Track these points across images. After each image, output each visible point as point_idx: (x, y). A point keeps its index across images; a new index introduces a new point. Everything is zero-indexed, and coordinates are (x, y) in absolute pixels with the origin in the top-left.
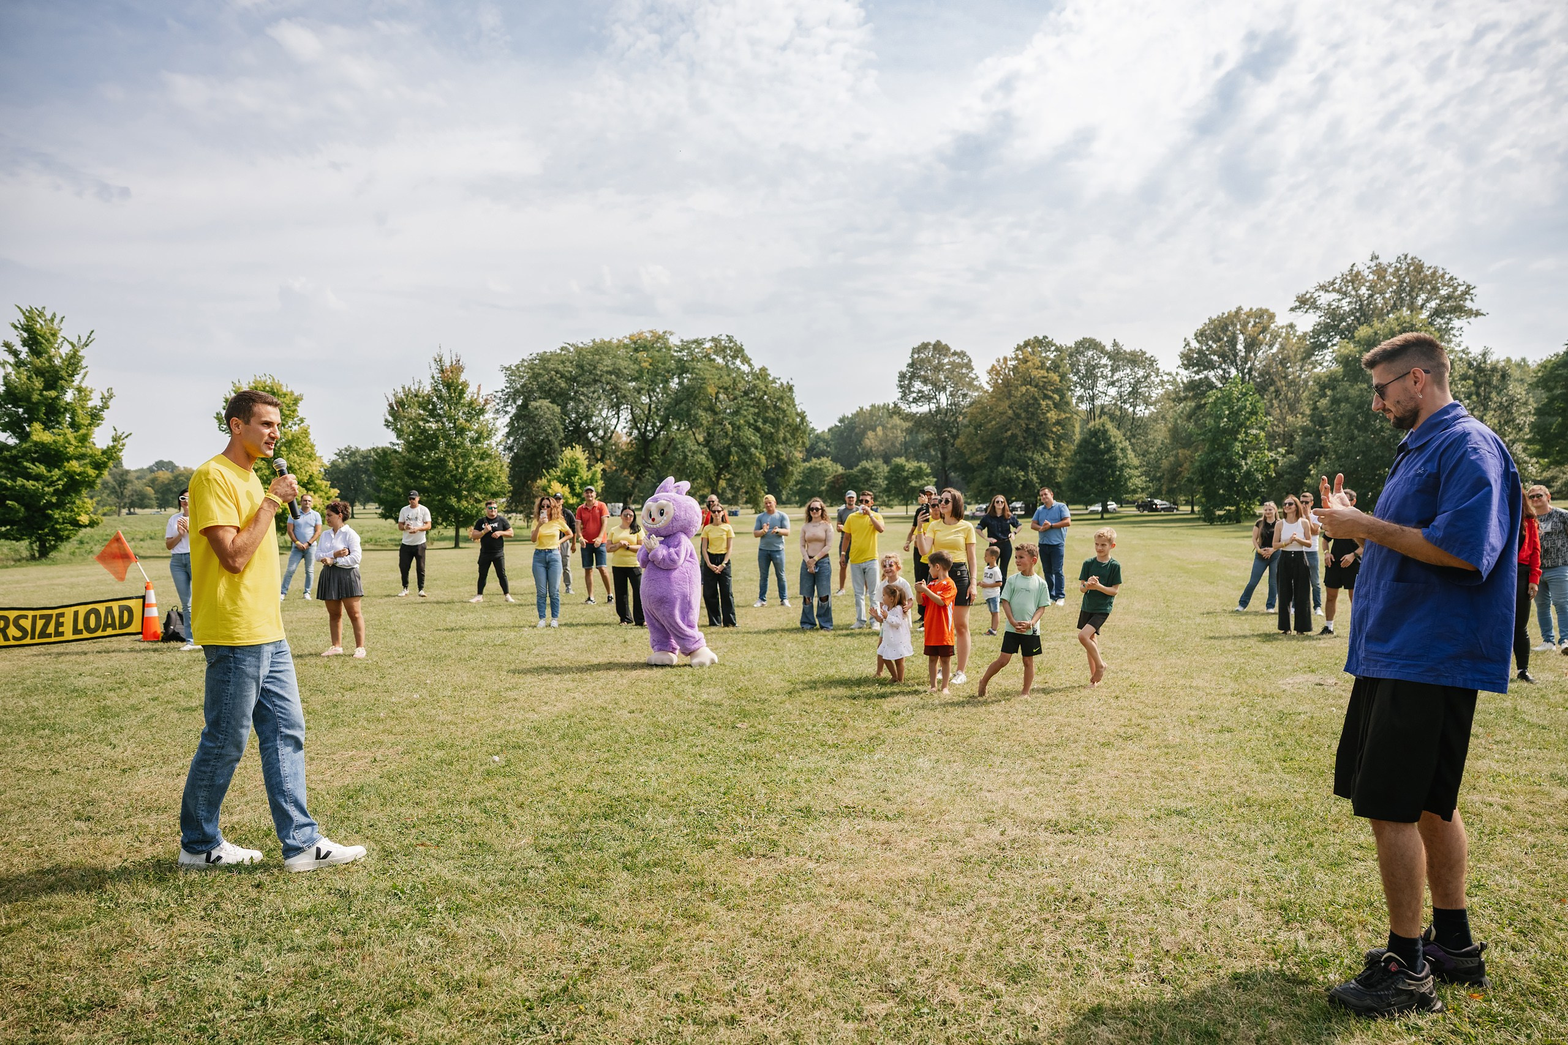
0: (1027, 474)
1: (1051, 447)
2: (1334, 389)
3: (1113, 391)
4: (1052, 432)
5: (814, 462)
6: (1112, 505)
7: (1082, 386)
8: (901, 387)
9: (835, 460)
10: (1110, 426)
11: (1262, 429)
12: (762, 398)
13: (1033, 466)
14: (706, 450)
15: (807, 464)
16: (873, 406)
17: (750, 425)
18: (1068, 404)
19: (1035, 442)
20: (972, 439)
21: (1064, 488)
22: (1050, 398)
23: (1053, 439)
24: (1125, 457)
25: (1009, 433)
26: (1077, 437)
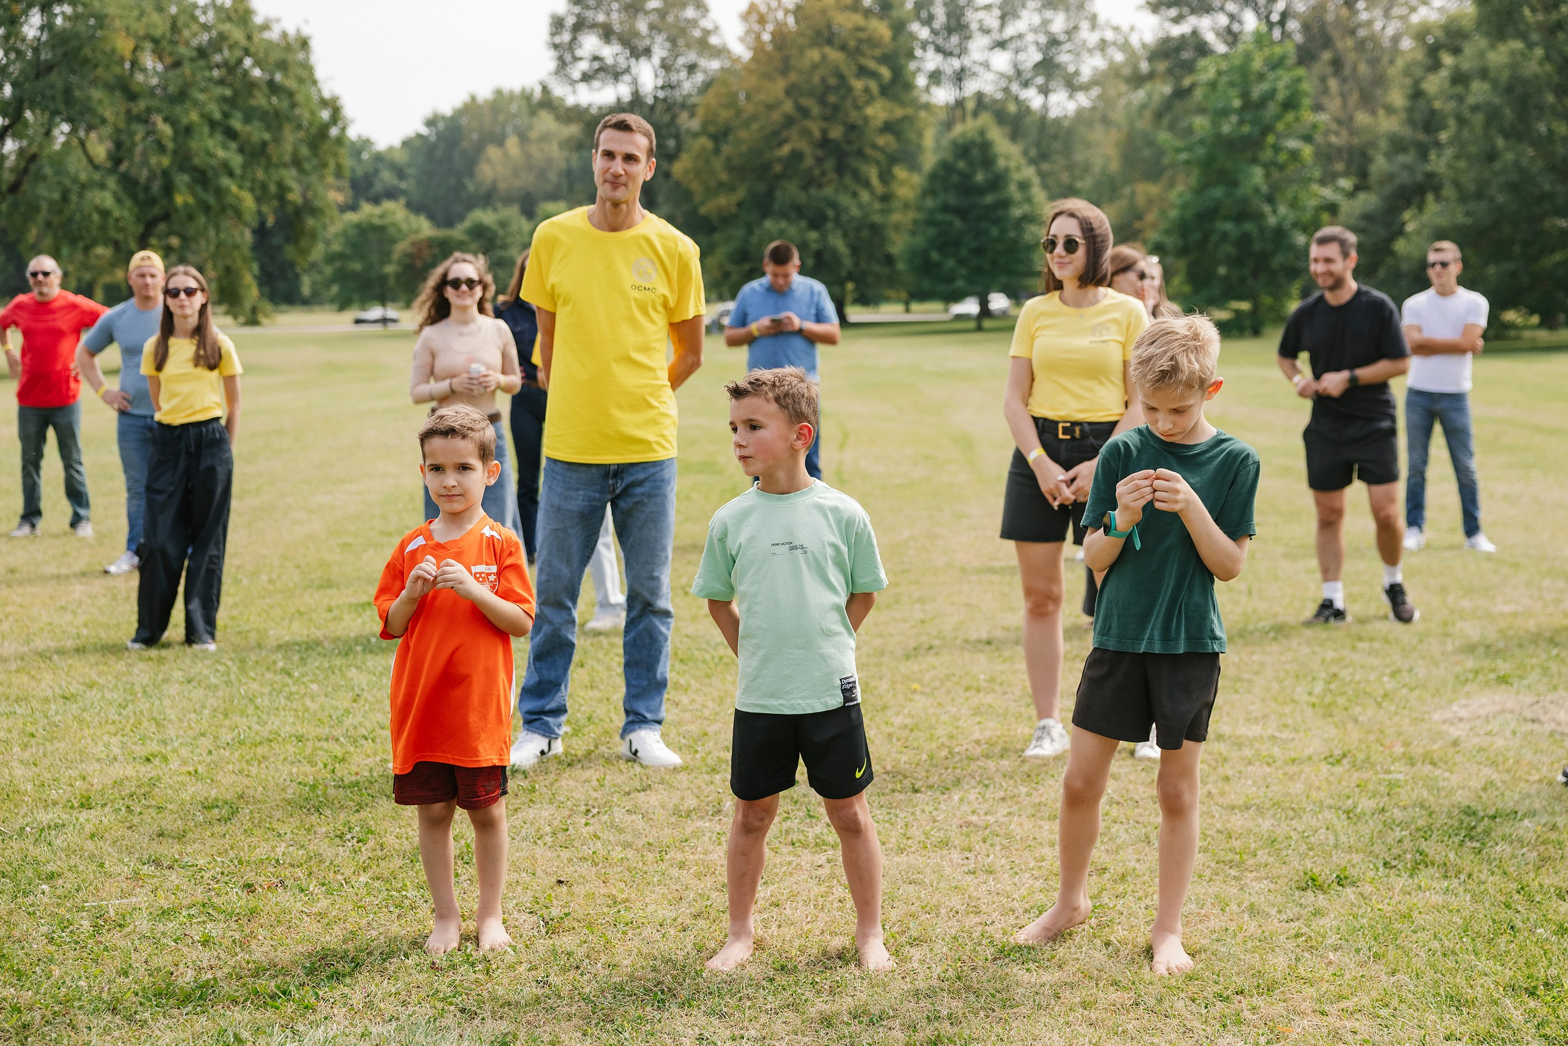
0: (824, 237)
1: (875, 181)
2: (1456, 51)
3: (1002, 61)
4: (874, 146)
5: (368, 211)
6: (998, 302)
7: (939, 49)
8: (556, 46)
9: (414, 207)
10: (997, 137)
11: (1308, 138)
12: (240, 61)
13: (837, 220)
14: (112, 183)
15: (352, 217)
16: (499, 92)
17: (213, 124)
18: (909, 86)
19: (840, 169)
20: (707, 162)
21: (901, 266)
22: (874, 75)
23: (878, 163)
24: (1029, 200)
25: (786, 150)
26: (929, 161)
